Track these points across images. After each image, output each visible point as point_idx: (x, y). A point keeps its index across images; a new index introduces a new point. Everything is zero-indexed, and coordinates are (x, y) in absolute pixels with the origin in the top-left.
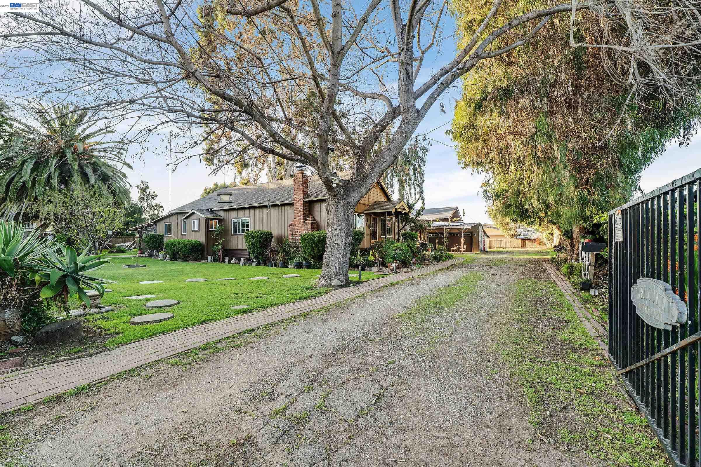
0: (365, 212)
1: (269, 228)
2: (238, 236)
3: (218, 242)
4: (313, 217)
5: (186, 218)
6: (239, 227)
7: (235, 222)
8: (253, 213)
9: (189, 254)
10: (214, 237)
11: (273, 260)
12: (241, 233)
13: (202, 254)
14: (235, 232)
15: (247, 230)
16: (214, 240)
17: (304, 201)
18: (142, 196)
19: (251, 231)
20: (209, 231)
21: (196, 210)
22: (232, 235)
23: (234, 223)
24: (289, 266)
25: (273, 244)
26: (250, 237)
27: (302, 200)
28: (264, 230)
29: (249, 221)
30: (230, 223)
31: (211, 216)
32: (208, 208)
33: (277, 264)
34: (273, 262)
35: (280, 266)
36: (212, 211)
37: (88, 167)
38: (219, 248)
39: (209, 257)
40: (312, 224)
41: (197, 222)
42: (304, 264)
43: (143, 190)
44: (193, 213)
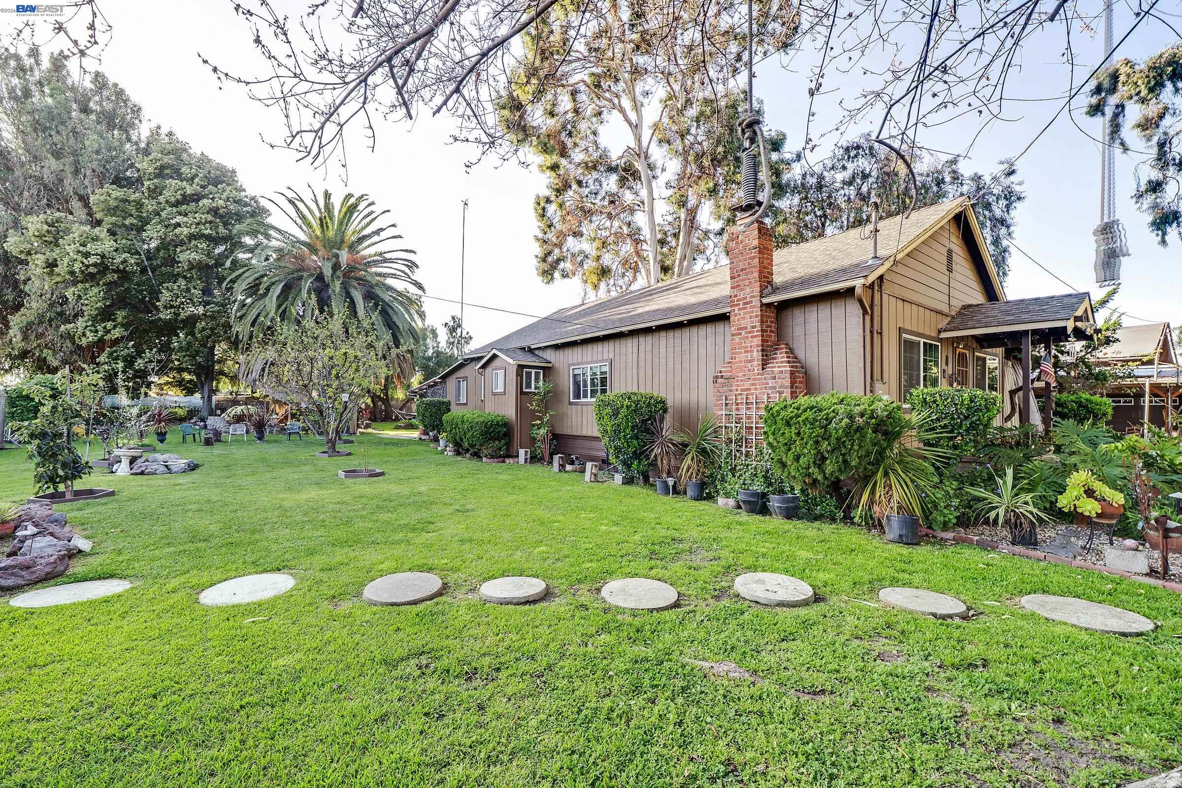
0: (944, 335)
1: (656, 387)
2: (582, 404)
3: (540, 418)
4: (791, 351)
5: (484, 367)
6: (585, 386)
7: (576, 372)
8: (617, 351)
9: (481, 445)
10: (534, 406)
11: (669, 474)
12: (589, 399)
13: (509, 445)
14: (577, 396)
15: (604, 391)
16: (533, 415)
17: (762, 305)
18: (452, 340)
19: (610, 395)
20: (522, 393)
21: (500, 350)
22: (571, 404)
23: (575, 376)
24: (721, 501)
25: (668, 429)
26: (608, 410)
27: (756, 302)
28: (642, 391)
29: (606, 369)
30: (566, 377)
31: (528, 360)
32: (523, 345)
33: (681, 488)
34: (671, 481)
35: (690, 493)
36: (531, 351)
37: (356, 288)
38: (542, 431)
39: (522, 452)
40: (792, 373)
41: (501, 373)
42: (775, 502)
43: (453, 330)
44: (495, 356)
